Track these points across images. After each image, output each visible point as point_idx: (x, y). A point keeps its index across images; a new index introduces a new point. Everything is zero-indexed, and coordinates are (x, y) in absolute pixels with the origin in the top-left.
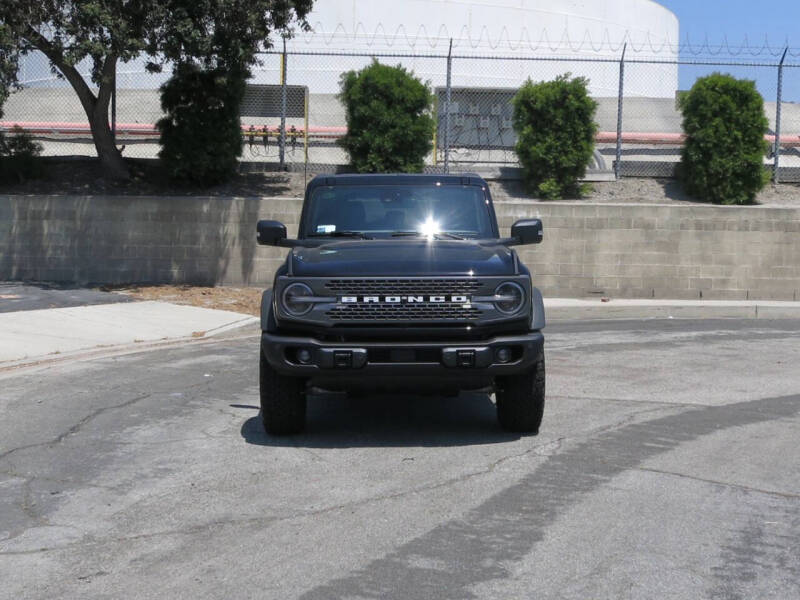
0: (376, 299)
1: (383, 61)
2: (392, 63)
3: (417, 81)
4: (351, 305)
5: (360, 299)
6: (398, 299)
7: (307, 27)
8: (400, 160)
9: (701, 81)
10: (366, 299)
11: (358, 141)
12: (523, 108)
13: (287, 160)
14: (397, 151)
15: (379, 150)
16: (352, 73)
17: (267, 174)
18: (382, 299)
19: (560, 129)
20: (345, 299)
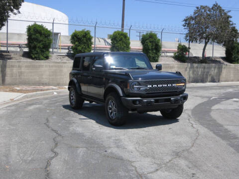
0: (156, 86)
1: (38, 23)
2: (40, 24)
3: (47, 29)
4: (150, 88)
5: (152, 86)
6: (161, 86)
7: (19, 13)
8: (45, 50)
9: (115, 32)
10: (154, 86)
11: (32, 45)
12: (75, 37)
13: (8, 50)
14: (43, 48)
15: (39, 47)
16: (30, 26)
17: (3, 54)
18: (157, 86)
19: (84, 43)
20: (149, 86)
